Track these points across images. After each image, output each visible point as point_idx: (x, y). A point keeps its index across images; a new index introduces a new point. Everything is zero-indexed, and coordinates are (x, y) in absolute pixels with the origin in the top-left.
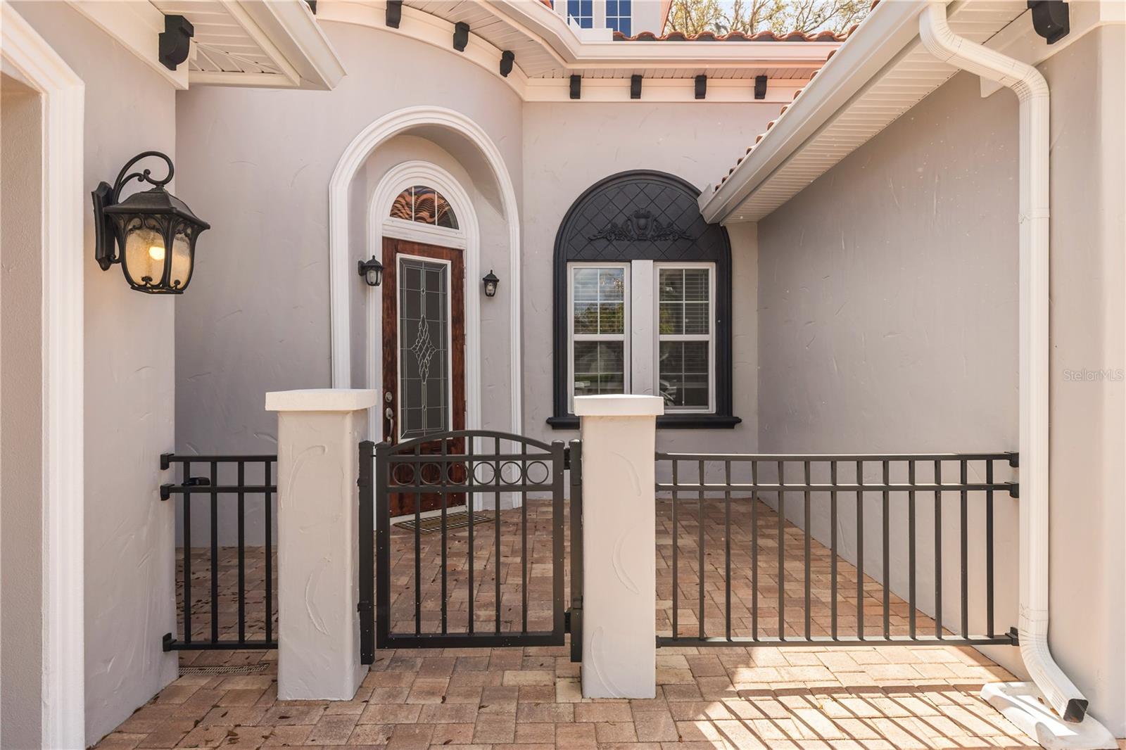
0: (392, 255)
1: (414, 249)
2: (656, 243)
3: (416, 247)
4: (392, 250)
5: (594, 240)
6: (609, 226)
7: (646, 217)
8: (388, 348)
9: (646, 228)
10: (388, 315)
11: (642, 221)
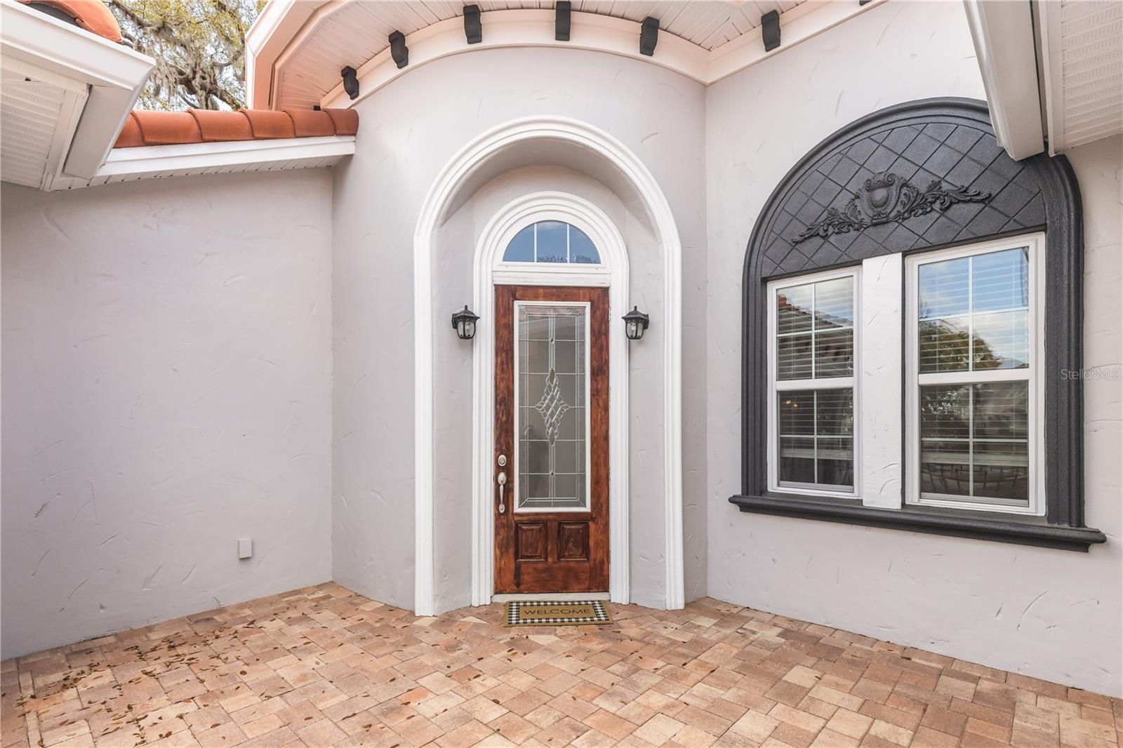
0: (509, 304)
1: (538, 294)
2: (906, 223)
3: (541, 291)
4: (509, 297)
5: (801, 242)
6: (826, 214)
7: (887, 184)
8: (502, 407)
9: (885, 203)
10: (502, 370)
11: (880, 194)
